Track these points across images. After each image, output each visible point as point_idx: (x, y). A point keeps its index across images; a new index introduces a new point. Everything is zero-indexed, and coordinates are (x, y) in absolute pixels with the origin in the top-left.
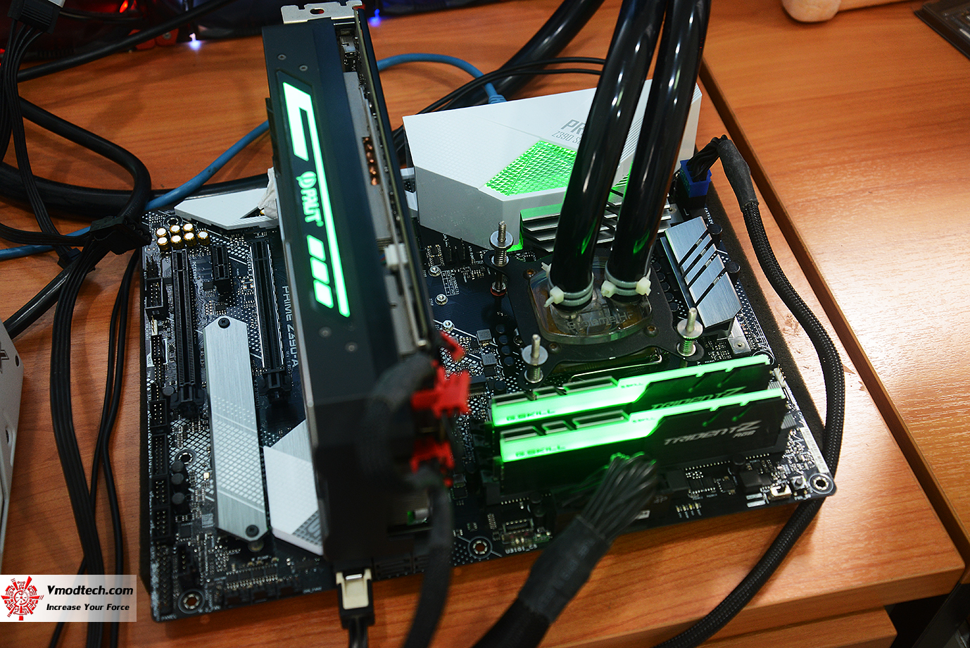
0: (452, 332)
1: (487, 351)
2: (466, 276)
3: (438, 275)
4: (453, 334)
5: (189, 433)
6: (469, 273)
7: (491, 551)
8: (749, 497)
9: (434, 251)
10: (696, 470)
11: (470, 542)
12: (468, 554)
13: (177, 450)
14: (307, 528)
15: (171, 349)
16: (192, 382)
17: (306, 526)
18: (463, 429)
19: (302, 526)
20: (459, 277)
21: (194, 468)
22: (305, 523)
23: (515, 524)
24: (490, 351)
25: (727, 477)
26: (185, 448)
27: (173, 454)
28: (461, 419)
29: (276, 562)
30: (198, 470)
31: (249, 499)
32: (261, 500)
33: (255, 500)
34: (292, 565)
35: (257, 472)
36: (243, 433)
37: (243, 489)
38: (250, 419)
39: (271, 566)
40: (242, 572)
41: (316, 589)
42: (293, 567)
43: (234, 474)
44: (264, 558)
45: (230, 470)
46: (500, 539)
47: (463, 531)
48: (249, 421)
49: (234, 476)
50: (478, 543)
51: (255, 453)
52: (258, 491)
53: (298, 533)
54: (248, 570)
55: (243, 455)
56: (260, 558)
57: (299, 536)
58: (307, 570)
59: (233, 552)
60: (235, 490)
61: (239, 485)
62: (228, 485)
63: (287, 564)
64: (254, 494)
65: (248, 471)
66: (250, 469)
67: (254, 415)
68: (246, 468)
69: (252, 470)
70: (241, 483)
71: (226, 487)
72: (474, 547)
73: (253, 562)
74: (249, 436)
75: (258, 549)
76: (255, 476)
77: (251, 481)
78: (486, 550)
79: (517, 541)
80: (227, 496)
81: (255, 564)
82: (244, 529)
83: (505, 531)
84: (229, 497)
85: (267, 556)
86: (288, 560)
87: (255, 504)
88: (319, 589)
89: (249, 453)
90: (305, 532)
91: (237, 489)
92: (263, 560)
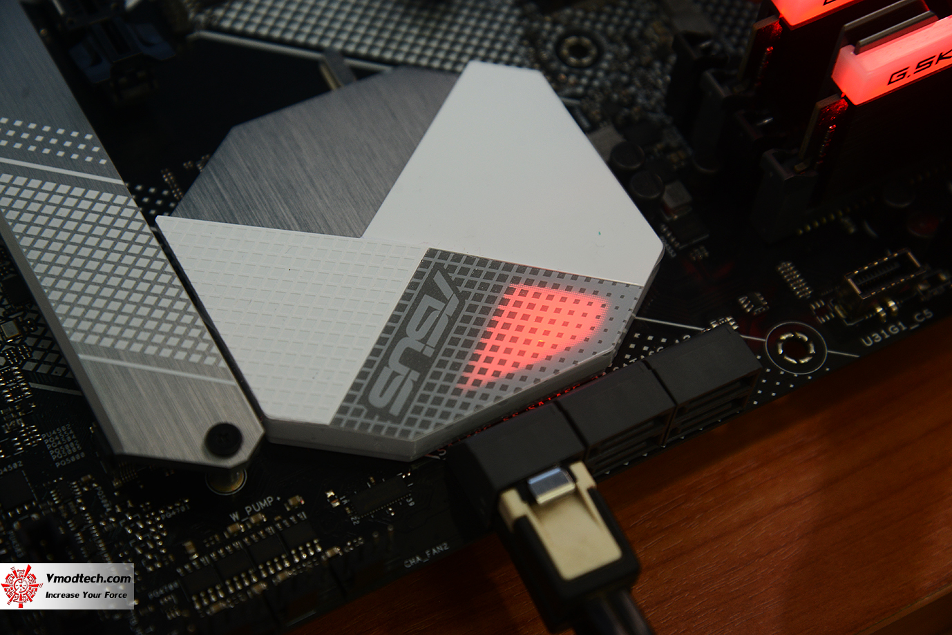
7: (827, 351)
11: (765, 340)
12: (775, 371)
14: (364, 400)
17: (360, 394)
19: (349, 398)
22: (355, 386)
23: (872, 270)
29: (301, 508)
31: (177, 360)
32: (214, 355)
33: (195, 358)
34: (347, 505)
35: (169, 285)
36: (85, 193)
37: (151, 338)
38: (88, 152)
39: (290, 522)
40: (218, 555)
41: (436, 549)
42: (350, 509)
43: (107, 305)
44: (262, 505)
45: (90, 295)
46: (833, 316)
47: (735, 319)
48: (89, 159)
49: (110, 307)
50: (784, 338)
51: (143, 239)
52: (195, 333)
53: (347, 417)
54: (233, 547)
55: (111, 250)
56: (252, 507)
57: (351, 423)
58: (390, 506)
59: (171, 511)
60: (129, 346)
61: (135, 328)
62: (104, 335)
63: (332, 506)
64: (188, 344)
65: (143, 287)
66: (147, 281)
67: (98, 141)
68: (134, 282)
69: (155, 282)
70: (136, 322)
71: (99, 341)
72: (781, 352)
73: (240, 522)
74: (107, 197)
75: (237, 486)
76: (168, 297)
77: (163, 312)
78: (812, 351)
79: (879, 310)
80: (113, 365)
81: (245, 527)
82: (199, 440)
83: (858, 292)
84: (119, 367)
85: (270, 499)
86: (330, 494)
87: (198, 368)
88: (443, 547)
89: (125, 241)
90: (362, 410)
91: (134, 340)
92: (262, 511)
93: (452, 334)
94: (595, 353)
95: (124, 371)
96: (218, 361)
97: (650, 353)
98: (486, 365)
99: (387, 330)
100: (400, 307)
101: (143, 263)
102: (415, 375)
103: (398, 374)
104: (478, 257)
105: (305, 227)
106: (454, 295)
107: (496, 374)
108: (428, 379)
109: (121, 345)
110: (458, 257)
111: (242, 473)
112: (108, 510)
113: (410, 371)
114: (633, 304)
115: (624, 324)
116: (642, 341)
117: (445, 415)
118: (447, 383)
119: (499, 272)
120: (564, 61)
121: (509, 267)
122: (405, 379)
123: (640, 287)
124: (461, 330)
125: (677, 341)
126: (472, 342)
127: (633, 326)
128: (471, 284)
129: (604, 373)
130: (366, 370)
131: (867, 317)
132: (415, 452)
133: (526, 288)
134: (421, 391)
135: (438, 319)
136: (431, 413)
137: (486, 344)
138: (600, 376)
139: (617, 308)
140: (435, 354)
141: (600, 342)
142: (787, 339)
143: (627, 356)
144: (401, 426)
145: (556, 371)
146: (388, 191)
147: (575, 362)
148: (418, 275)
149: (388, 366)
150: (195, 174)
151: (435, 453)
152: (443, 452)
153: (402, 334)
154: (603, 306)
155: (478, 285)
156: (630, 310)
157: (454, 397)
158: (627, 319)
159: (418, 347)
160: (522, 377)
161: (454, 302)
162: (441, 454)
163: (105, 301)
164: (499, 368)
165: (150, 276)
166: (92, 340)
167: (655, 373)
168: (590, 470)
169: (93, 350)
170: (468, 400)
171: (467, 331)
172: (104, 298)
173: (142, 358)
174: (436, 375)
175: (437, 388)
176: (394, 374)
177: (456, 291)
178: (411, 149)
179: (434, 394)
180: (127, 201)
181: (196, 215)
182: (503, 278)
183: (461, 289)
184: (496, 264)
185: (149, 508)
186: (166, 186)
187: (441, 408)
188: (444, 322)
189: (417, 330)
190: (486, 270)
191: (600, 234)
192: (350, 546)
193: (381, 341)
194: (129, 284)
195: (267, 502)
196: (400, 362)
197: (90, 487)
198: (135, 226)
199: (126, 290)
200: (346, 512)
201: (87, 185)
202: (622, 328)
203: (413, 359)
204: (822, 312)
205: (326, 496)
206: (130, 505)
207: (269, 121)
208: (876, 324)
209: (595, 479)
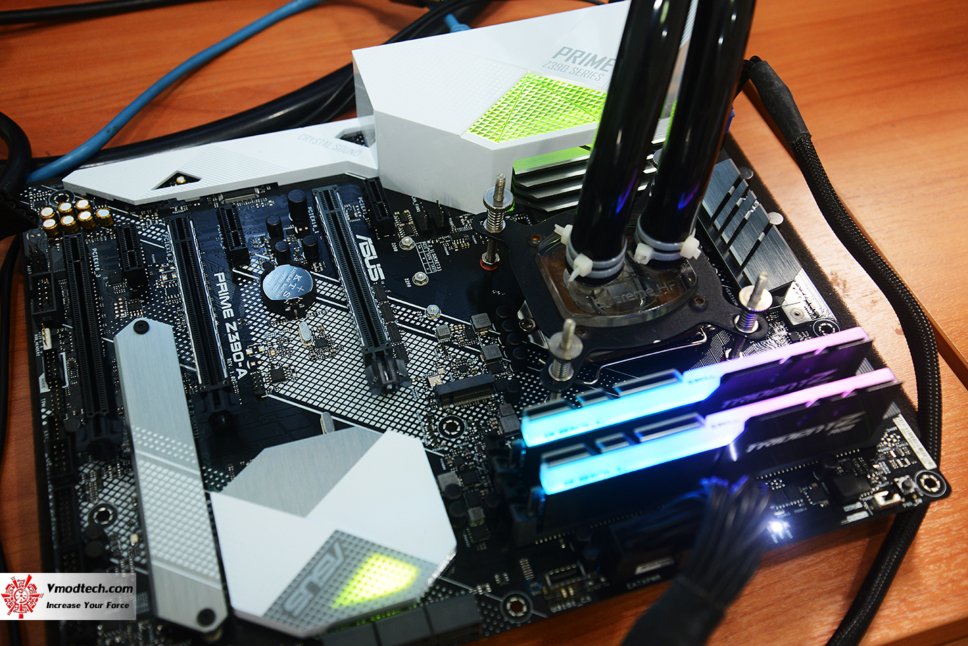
0: (439, 319)
1: (487, 341)
2: (447, 247)
3: (412, 247)
4: (441, 322)
5: (105, 480)
6: (451, 244)
7: (532, 611)
8: (847, 508)
9: (403, 219)
10: (774, 477)
11: (501, 601)
12: (502, 617)
13: (91, 506)
14: (282, 606)
15: (71, 367)
16: (105, 411)
17: (280, 603)
18: (470, 446)
19: (275, 604)
20: (438, 249)
21: (116, 529)
22: (280, 598)
23: (561, 572)
24: (490, 341)
25: (815, 485)
26: (101, 502)
27: (85, 511)
28: (466, 433)
30: (122, 531)
31: (197, 571)
32: (215, 571)
33: (205, 571)
35: (205, 531)
43: (173, 537)
45: (167, 531)
46: (541, 592)
47: (491, 587)
48: (188, 460)
50: (512, 600)
52: (210, 558)
53: (271, 614)
55: (183, 509)
57: (273, 618)
61: (182, 552)
64: (204, 563)
67: (194, 451)
68: (189, 527)
69: (199, 529)
71: (164, 556)
72: (509, 608)
74: (190, 480)
75: (216, 639)
77: (198, 545)
78: (525, 610)
79: (564, 593)
80: (166, 570)
82: (194, 616)
83: (550, 583)
84: (169, 571)
87: (207, 577)
90: (280, 611)
93: (335, 577)
95: (171, 573)
96: (216, 575)
97: (441, 599)
98: (348, 596)
99: (304, 570)
101: (196, 517)
102: (311, 596)
103: (303, 594)
104: (359, 537)
106: (342, 556)
107: (352, 602)
108: (316, 599)
109: (173, 559)
111: (218, 632)
113: (309, 593)
116: (439, 591)
117: (320, 620)
119: (367, 546)
120: (442, 432)
121: (373, 544)
122: (306, 597)
124: (340, 576)
125: (457, 594)
128: (352, 551)
129: (415, 607)
131: (557, 596)
134: (312, 605)
135: (331, 567)
136: (314, 618)
137: (351, 585)
139: (423, 575)
140: (324, 587)
141: (410, 592)
142: (514, 602)
143: (430, 599)
144: (297, 623)
148: (327, 542)
149: (298, 590)
153: (310, 573)
154: (417, 572)
155: (355, 552)
157: (327, 612)
159: (316, 581)
160: (365, 605)
161: (341, 559)
164: (354, 599)
165: (197, 525)
166: (161, 554)
169: (160, 560)
170: (334, 613)
171: (343, 577)
174: (321, 598)
175: (320, 605)
176: (301, 594)
177: (343, 554)
180: (199, 484)
182: (368, 550)
183: (346, 553)
184: (367, 542)
186: (228, 473)
187: (319, 616)
189: (319, 572)
190: (361, 544)
194: (186, 528)
196: (305, 588)
197: (147, 627)
198: (198, 497)
199: (184, 530)
201: (178, 471)
203: (312, 588)
204: (535, 589)
208: (562, 600)
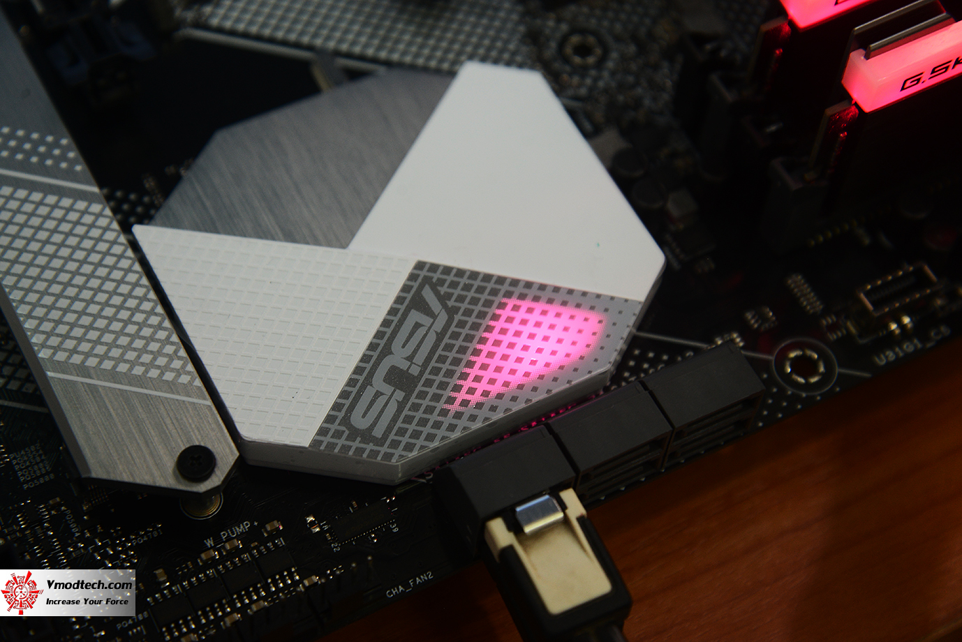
7: (838, 370)
11: (772, 358)
12: (782, 391)
14: (346, 421)
17: (341, 415)
19: (330, 419)
22: (337, 407)
23: (886, 285)
29: (278, 534)
31: (150, 378)
32: (189, 373)
33: (169, 376)
34: (327, 531)
35: (144, 298)
36: (58, 201)
37: (123, 354)
38: (63, 157)
39: (267, 548)
40: (190, 583)
41: (420, 578)
42: (331, 535)
43: (78, 319)
44: (239, 530)
45: (60, 309)
46: (845, 332)
47: (741, 335)
48: (64, 165)
49: (81, 322)
50: (792, 355)
51: (117, 249)
52: (169, 349)
53: (327, 439)
54: (206, 575)
55: (84, 262)
56: (228, 532)
57: (331, 446)
58: (373, 533)
59: (142, 536)
60: (100, 363)
61: (106, 344)
62: (74, 351)
63: (312, 531)
64: (161, 361)
65: (117, 300)
66: (121, 295)
67: (74, 146)
68: (107, 295)
69: (129, 295)
70: (108, 338)
71: (69, 358)
72: (789, 370)
73: (214, 548)
74: (81, 205)
75: (214, 510)
76: (143, 312)
77: (137, 327)
78: (822, 369)
79: (894, 326)
80: (82, 383)
81: (220, 554)
82: (170, 463)
83: (870, 307)
84: (89, 385)
85: (247, 524)
86: (311, 519)
87: (172, 386)
88: (427, 576)
89: (99, 252)
90: (344, 431)
91: (105, 357)
92: (238, 538)
93: (439, 352)
94: (590, 372)
95: (93, 389)
96: (193, 379)
97: (651, 371)
98: (474, 385)
99: (372, 347)
100: (386, 323)
101: (117, 275)
102: (400, 395)
103: (382, 394)
104: (469, 270)
105: (290, 237)
106: (443, 310)
107: (486, 394)
108: (413, 400)
109: (92, 362)
110: (447, 270)
111: (219, 495)
112: (77, 535)
113: (395, 391)
114: (632, 320)
115: (622, 341)
116: (641, 359)
117: (430, 437)
118: (433, 404)
119: (490, 286)
120: (566, 60)
121: (501, 280)
122: (390, 398)
123: (640, 303)
124: (449, 347)
125: (679, 359)
126: (461, 360)
127: (633, 342)
128: (461, 299)
129: (602, 393)
130: (349, 389)
131: (881, 334)
132: (400, 475)
133: (519, 302)
134: (406, 412)
135: (425, 335)
136: (416, 435)
137: (475, 362)
138: (597, 395)
139: (614, 324)
140: (422, 373)
141: (596, 360)
142: (796, 357)
143: (626, 374)
144: (384, 449)
145: (549, 391)
146: (376, 198)
147: (569, 382)
148: (406, 288)
149: (371, 385)
150: (177, 179)
151: (422, 476)
152: (430, 475)
153: (387, 351)
154: (600, 322)
155: (468, 300)
156: (628, 326)
157: (440, 419)
158: (625, 335)
159: (404, 365)
160: (513, 397)
161: (443, 317)
162: (427, 478)
163: (76, 316)
164: (489, 388)
165: (124, 289)
166: (61, 356)
167: (651, 394)
168: (581, 498)
169: (63, 367)
170: (455, 422)
171: (456, 349)
172: (75, 312)
173: (113, 375)
174: (422, 395)
175: (422, 409)
176: (378, 394)
177: (445, 306)
178: (401, 154)
179: (419, 415)
180: (103, 210)
181: (176, 224)
182: (494, 292)
183: (451, 303)
184: (488, 277)
185: (120, 532)
186: (146, 192)
187: (427, 430)
188: (431, 338)
189: (403, 347)
190: (477, 283)
191: (598, 245)
192: (330, 575)
193: (365, 358)
194: (102, 297)
195: (244, 527)
196: (384, 381)
197: (58, 510)
198: (110, 236)
199: (99, 303)
200: (326, 538)
201: (61, 192)
202: (620, 345)
203: (398, 378)
204: (833, 328)
205: (306, 521)
206: (99, 529)
207: (255, 125)
208: (890, 341)
209: (585, 507)
